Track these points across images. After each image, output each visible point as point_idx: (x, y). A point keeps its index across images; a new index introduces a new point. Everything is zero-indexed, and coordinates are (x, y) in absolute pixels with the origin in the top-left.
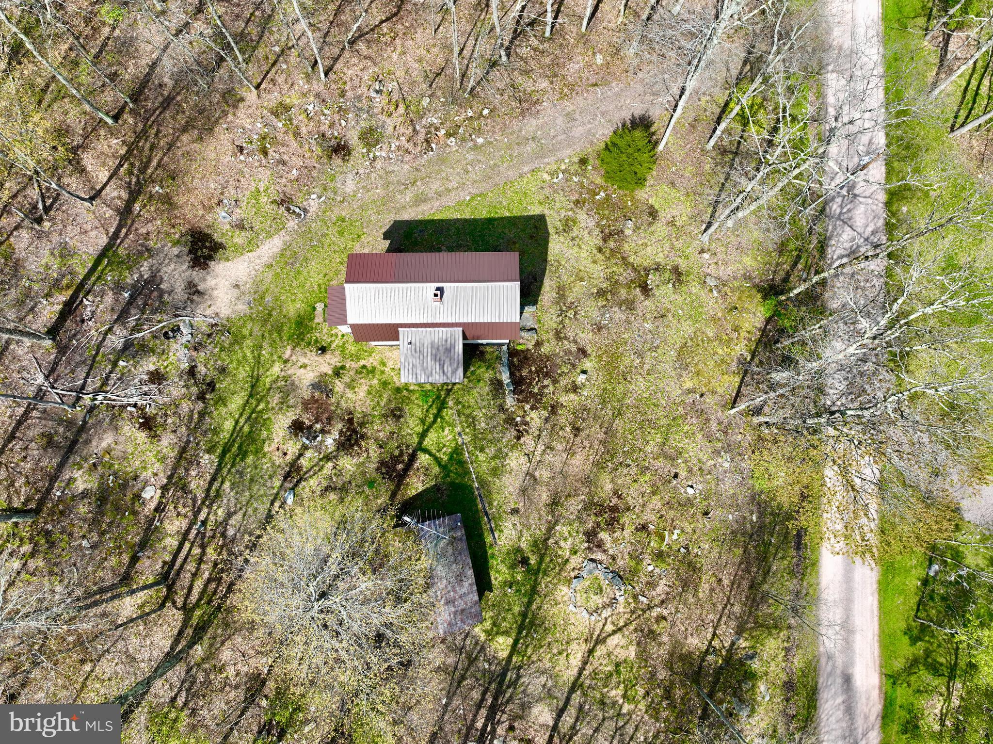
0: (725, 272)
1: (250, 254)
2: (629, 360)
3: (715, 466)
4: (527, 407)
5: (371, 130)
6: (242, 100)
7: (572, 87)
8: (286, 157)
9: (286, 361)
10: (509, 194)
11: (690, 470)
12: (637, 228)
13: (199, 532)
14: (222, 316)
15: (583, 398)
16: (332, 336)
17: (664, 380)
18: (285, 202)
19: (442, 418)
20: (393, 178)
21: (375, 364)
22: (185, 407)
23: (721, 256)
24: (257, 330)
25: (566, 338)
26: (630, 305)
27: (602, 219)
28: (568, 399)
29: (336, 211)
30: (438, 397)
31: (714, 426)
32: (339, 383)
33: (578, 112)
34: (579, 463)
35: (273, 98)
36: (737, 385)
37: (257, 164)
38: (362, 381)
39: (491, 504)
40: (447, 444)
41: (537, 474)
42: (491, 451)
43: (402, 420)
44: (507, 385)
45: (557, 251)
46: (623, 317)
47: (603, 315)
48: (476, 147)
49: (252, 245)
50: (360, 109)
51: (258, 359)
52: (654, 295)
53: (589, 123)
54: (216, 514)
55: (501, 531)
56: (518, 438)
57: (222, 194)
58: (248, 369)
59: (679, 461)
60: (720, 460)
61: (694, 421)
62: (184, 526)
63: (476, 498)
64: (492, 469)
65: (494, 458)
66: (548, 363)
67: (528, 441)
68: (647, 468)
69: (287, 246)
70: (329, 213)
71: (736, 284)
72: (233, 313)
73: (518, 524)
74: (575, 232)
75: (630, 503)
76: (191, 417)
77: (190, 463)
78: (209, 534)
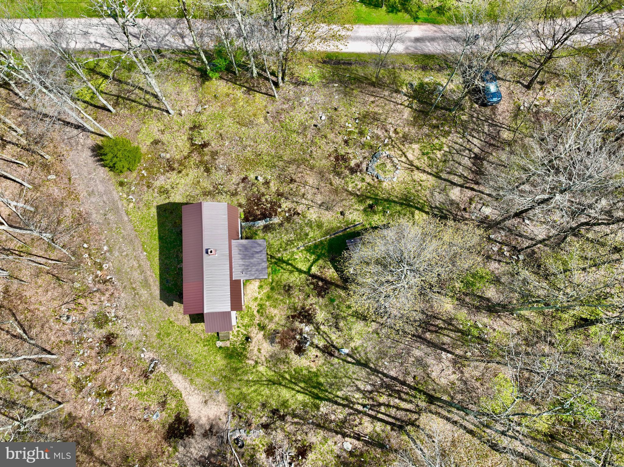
0: (193, 101)
1: (183, 396)
2: (248, 153)
3: (308, 105)
4: (279, 210)
5: (96, 320)
7: (70, 193)
8: (114, 378)
9: (257, 362)
10: (142, 228)
11: (312, 118)
12: (166, 151)
13: (370, 409)
14: (227, 410)
15: (273, 178)
16: (238, 334)
17: (260, 133)
18: (146, 375)
19: (288, 260)
20: (130, 304)
21: (256, 304)
22: (289, 428)
23: (183, 104)
24: (235, 385)
25: (236, 190)
26: (214, 154)
27: (160, 171)
28: (273, 187)
29: (152, 340)
30: (276, 263)
31: (285, 106)
32: (269, 326)
33: (88, 189)
34: (312, 179)
35: (70, 392)
36: (261, 95)
37: (118, 397)
38: (267, 311)
39: (339, 228)
40: (304, 256)
41: (319, 202)
42: (307, 229)
43: (291, 285)
44: (266, 222)
45: (181, 197)
46: (222, 157)
47: (221, 169)
48: (110, 251)
49: (177, 395)
50: (80, 329)
51: (255, 382)
52: (208, 140)
53: (95, 182)
54: (357, 399)
55: (355, 221)
56: (299, 214)
57: (139, 420)
58: (262, 388)
59: (307, 124)
60: (305, 102)
61: (283, 116)
62: (368, 419)
63: (336, 236)
65: (311, 228)
66: (252, 199)
67: (300, 209)
68: (312, 141)
69: (178, 370)
70: (154, 344)
71: (200, 95)
72: (224, 402)
73: (350, 211)
74: (168, 187)
75: (333, 150)
76: (296, 423)
77: (326, 420)
78: (371, 402)
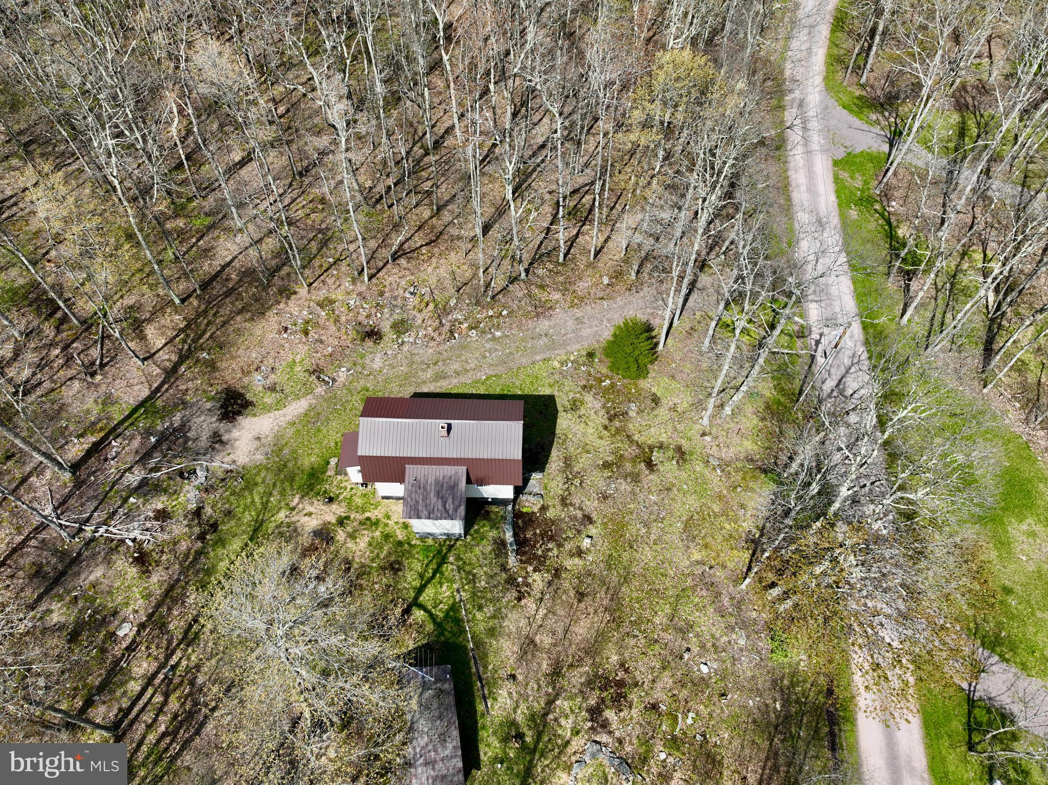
0: (728, 454)
1: (276, 412)
2: (635, 529)
3: (729, 642)
4: (530, 568)
5: (403, 321)
6: (295, 293)
7: (582, 299)
8: (323, 338)
9: (293, 509)
10: (522, 376)
11: (703, 646)
12: (640, 412)
13: (166, 677)
14: (238, 464)
15: (588, 563)
16: (341, 488)
17: (672, 550)
18: (317, 372)
19: (442, 574)
20: (417, 359)
21: (380, 516)
22: (183, 546)
23: (721, 439)
24: (270, 478)
25: (571, 504)
26: (635, 478)
27: (608, 402)
28: (573, 563)
29: (362, 382)
30: (439, 552)
31: (726, 601)
32: (341, 532)
33: (586, 317)
34: (582, 630)
35: (322, 294)
36: (747, 561)
37: (297, 341)
38: (365, 532)
39: (485, 667)
40: (444, 601)
41: (538, 639)
42: (489, 610)
43: (400, 573)
44: (511, 544)
45: (564, 426)
46: (629, 489)
47: (608, 485)
48: (494, 339)
49: (279, 405)
50: (396, 306)
51: (265, 505)
52: (658, 470)
53: (596, 326)
54: (189, 659)
55: (495, 699)
56: (519, 599)
57: (261, 362)
58: (253, 513)
59: (691, 635)
60: (734, 636)
61: (704, 593)
62: (152, 669)
63: (470, 660)
64: (489, 629)
65: (494, 617)
66: (553, 527)
67: (529, 604)
68: (656, 641)
69: (312, 408)
70: (355, 384)
71: (739, 465)
72: (251, 461)
73: (514, 694)
74: (582, 412)
75: (638, 678)
76: (187, 556)
77: (175, 601)
78: (176, 680)
